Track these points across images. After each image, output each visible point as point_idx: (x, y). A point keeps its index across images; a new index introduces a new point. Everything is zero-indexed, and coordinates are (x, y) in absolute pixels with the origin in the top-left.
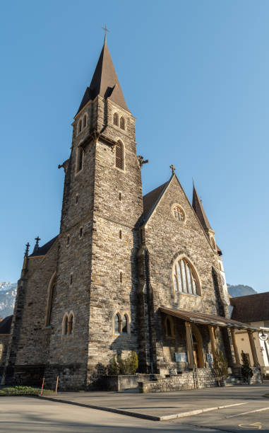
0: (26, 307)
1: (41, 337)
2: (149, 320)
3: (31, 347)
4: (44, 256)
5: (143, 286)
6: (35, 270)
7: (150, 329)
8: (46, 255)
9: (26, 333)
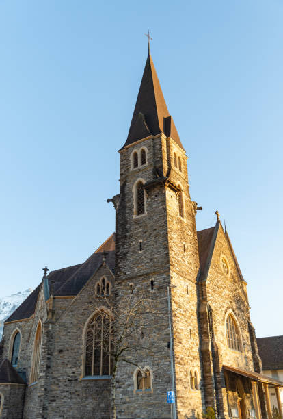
0: (55, 354)
1: (77, 389)
2: (215, 378)
3: (65, 400)
4: (75, 297)
5: (208, 343)
6: (63, 312)
7: (216, 386)
8: (78, 296)
9: (58, 384)
